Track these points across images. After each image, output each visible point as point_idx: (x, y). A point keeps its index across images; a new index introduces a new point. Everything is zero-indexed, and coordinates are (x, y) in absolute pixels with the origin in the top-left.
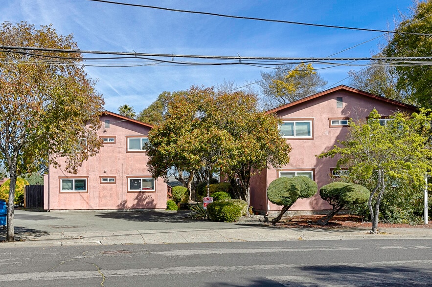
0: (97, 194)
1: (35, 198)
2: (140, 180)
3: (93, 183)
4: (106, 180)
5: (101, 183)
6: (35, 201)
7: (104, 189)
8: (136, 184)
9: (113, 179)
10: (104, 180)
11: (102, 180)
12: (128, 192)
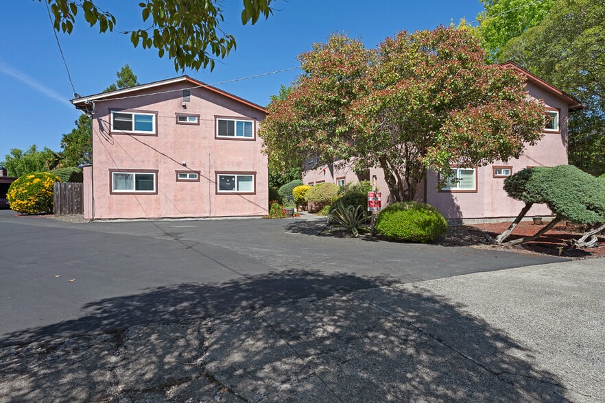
0: (171, 196)
1: (72, 202)
2: (234, 177)
3: (166, 180)
4: (186, 176)
5: (177, 180)
6: (72, 206)
7: (182, 189)
8: (228, 182)
9: (196, 175)
10: (181, 176)
11: (179, 176)
12: (217, 193)
